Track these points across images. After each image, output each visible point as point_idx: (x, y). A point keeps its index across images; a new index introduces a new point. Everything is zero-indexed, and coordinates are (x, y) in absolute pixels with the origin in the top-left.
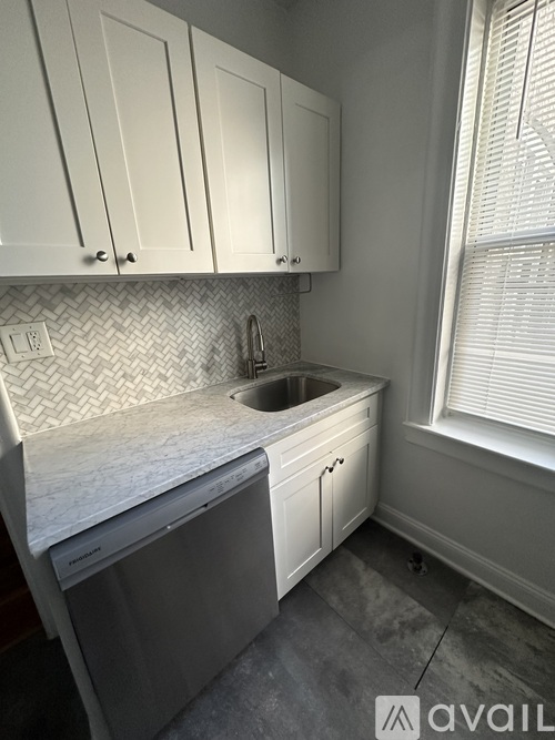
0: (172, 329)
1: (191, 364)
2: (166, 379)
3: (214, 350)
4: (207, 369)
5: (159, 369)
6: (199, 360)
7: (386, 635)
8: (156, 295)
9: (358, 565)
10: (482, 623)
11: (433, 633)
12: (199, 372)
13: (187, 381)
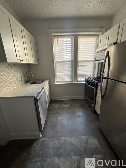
0: (15, 74)
1: (19, 80)
2: (16, 83)
3: (22, 77)
4: (21, 81)
5: (15, 81)
6: (20, 80)
7: (59, 108)
8: (13, 67)
9: (52, 105)
10: (65, 102)
11: (62, 105)
12: (20, 82)
13: (19, 84)
